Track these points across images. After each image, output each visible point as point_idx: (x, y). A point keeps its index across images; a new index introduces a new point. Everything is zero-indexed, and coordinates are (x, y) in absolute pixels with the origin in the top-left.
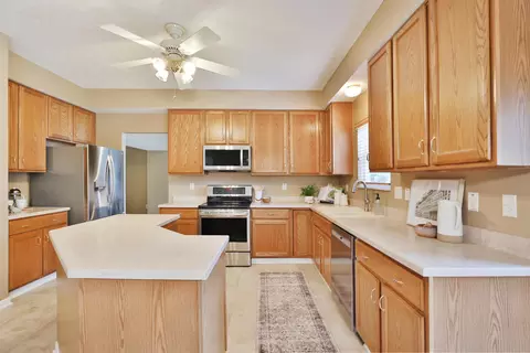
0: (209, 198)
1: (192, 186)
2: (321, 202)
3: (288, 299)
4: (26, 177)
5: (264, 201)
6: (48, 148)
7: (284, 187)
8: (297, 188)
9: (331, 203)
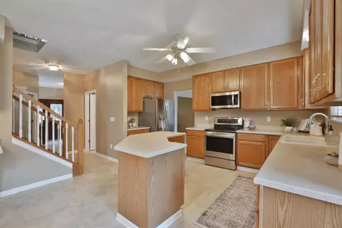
0: (215, 125)
1: (207, 118)
2: (300, 131)
3: (244, 195)
4: (137, 114)
5: (250, 129)
6: (144, 102)
7: (269, 119)
8: (279, 120)
9: (308, 132)
